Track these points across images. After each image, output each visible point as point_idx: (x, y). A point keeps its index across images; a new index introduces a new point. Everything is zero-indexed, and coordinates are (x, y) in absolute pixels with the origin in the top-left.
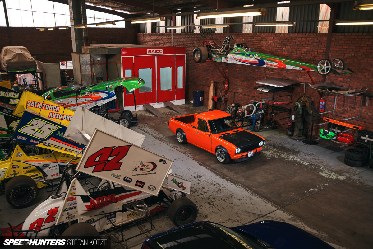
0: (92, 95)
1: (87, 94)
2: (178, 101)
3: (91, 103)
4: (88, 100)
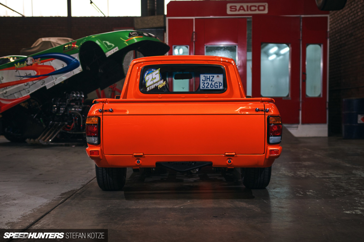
0: (37, 64)
1: (29, 62)
3: (34, 82)
4: (30, 74)
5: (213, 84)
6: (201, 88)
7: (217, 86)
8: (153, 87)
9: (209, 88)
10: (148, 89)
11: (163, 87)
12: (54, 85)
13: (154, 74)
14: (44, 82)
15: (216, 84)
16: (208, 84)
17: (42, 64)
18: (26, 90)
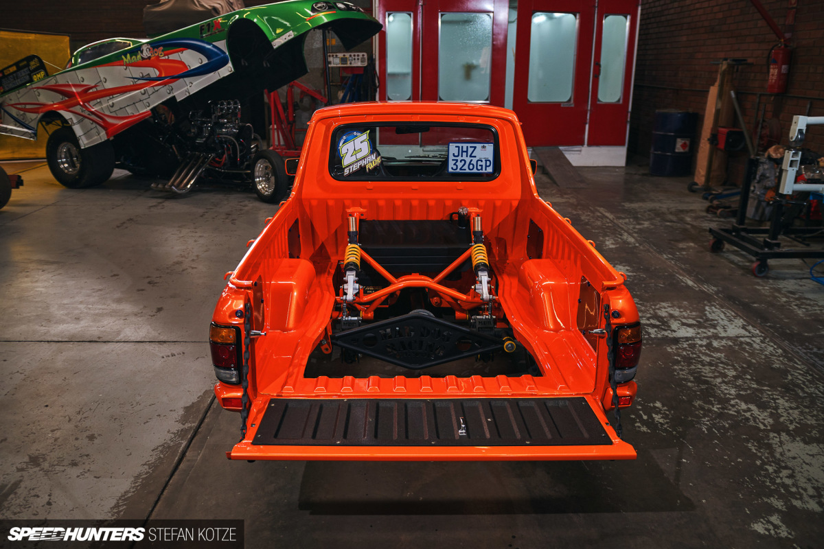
0: (158, 57)
1: (146, 54)
2: (596, 150)
3: (156, 88)
4: (149, 74)
5: (474, 162)
6: (450, 170)
7: (482, 166)
8: (355, 167)
9: (465, 170)
10: (346, 172)
11: (375, 168)
12: (188, 95)
13: (358, 141)
14: (172, 89)
15: (480, 163)
16: (463, 162)
17: (166, 57)
18: (145, 101)
